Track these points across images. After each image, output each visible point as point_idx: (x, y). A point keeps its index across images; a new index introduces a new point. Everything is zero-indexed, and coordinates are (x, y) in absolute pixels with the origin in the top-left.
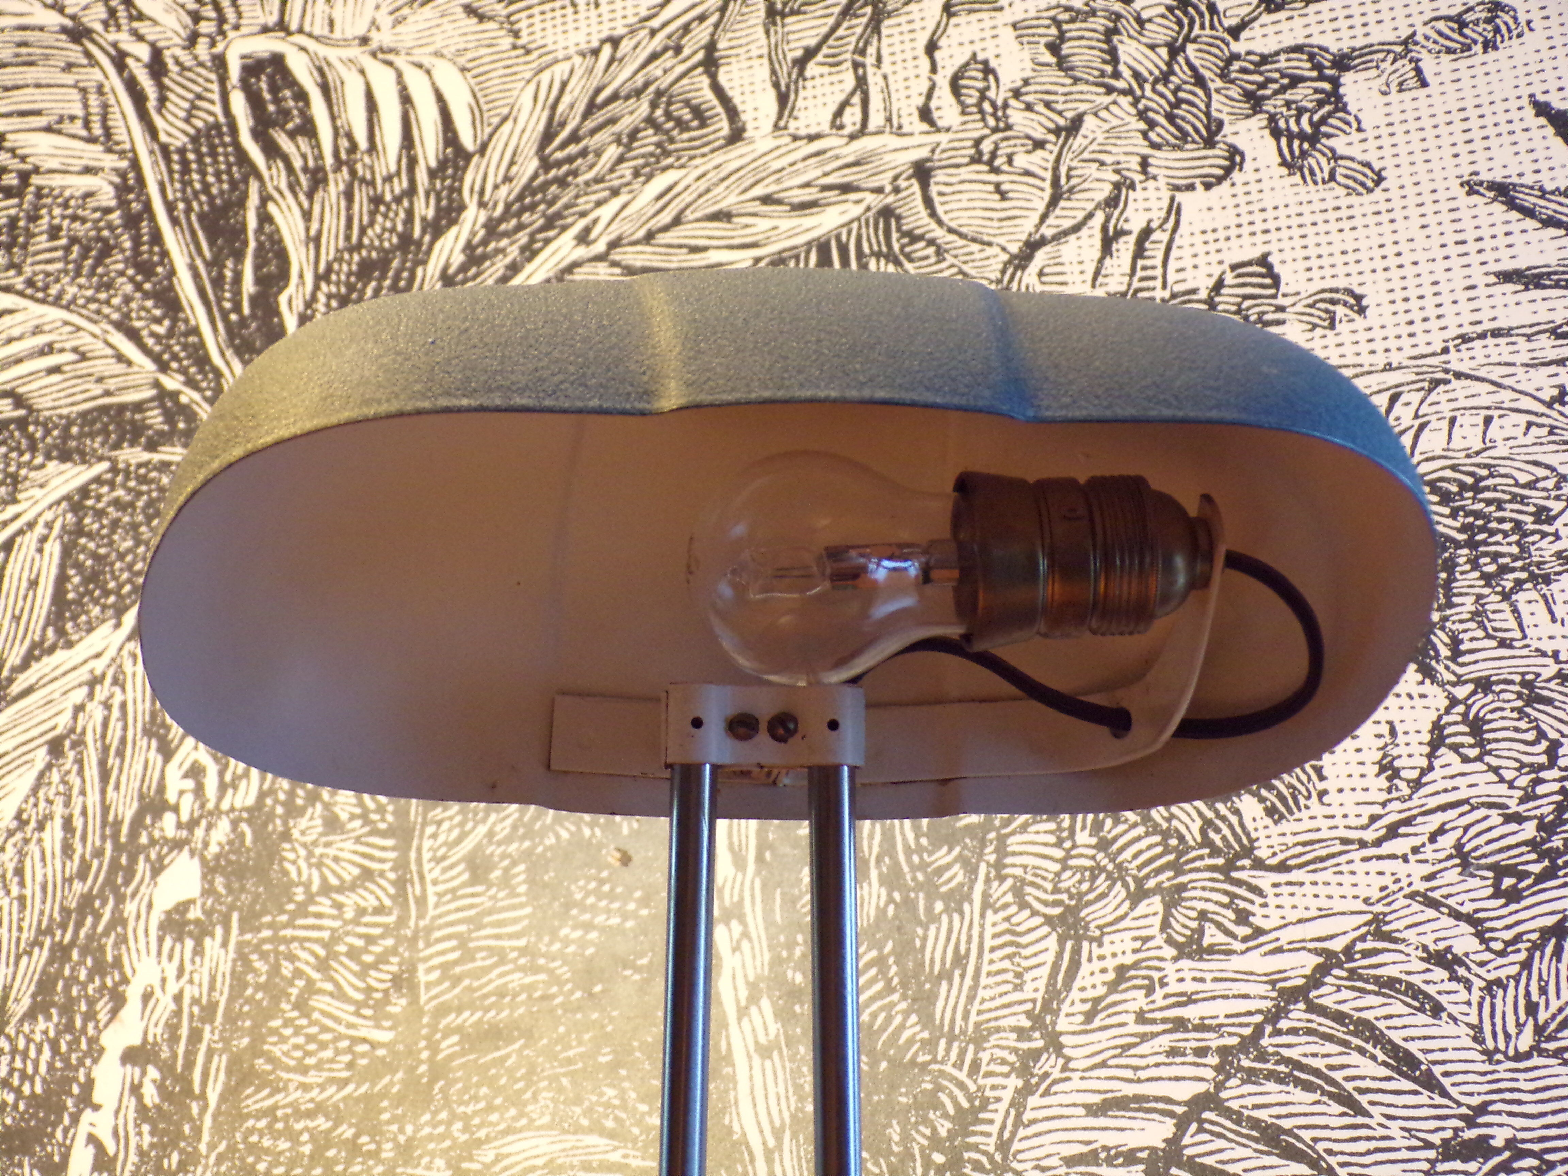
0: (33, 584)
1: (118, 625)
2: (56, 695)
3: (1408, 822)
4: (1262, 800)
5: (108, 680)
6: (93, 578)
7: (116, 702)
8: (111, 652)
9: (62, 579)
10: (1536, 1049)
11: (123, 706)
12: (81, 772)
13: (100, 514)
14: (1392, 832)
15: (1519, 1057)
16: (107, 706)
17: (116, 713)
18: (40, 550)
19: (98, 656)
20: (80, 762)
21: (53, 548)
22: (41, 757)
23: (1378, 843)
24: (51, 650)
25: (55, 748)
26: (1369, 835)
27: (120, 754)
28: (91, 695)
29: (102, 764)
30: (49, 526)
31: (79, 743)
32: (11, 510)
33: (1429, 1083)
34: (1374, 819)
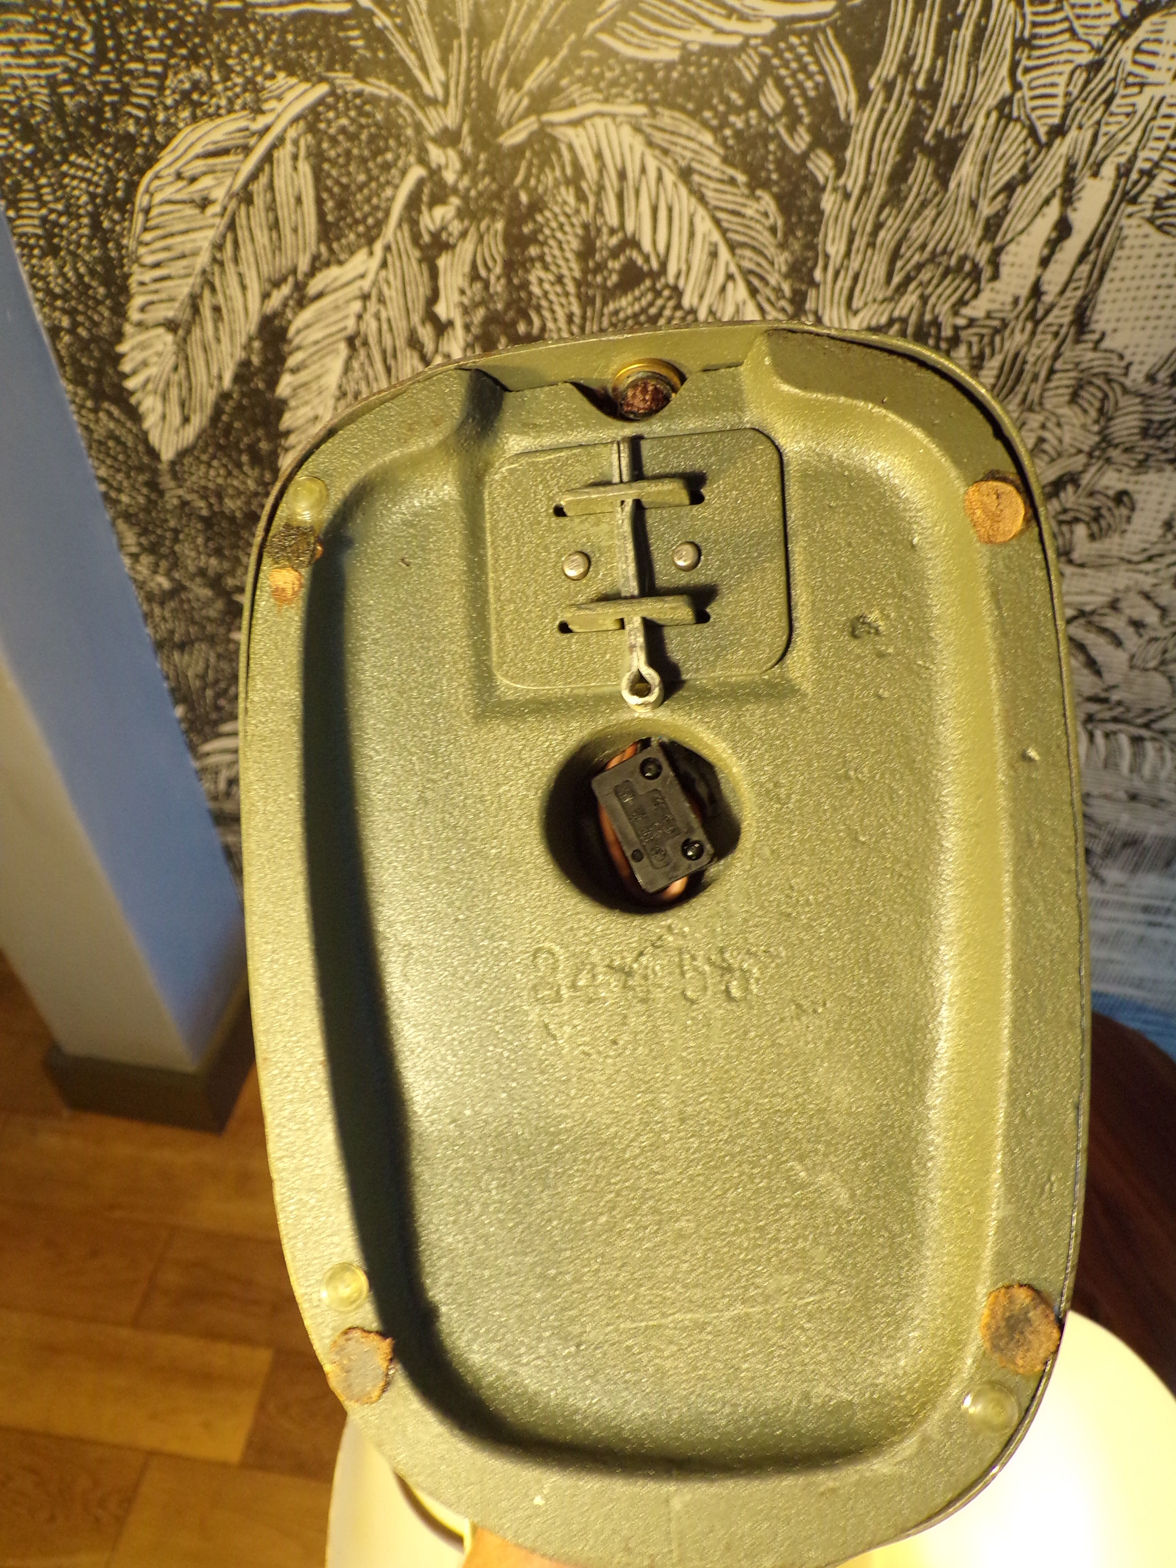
0: (299, 200)
1: (371, 253)
2: (341, 302)
3: (1161, 555)
4: (1089, 527)
5: (374, 298)
6: (342, 204)
7: (384, 315)
8: (370, 277)
9: (320, 202)
10: (1155, 669)
11: (389, 321)
12: (372, 365)
13: (334, 141)
14: (1150, 559)
15: (1146, 670)
16: (379, 319)
17: (385, 326)
18: (295, 168)
19: (362, 276)
20: (369, 356)
21: (305, 167)
22: (343, 349)
23: (1139, 563)
24: (327, 264)
25: (351, 341)
26: (1135, 558)
27: (395, 356)
28: (365, 308)
29: (385, 360)
30: (296, 143)
31: (365, 343)
32: (261, 122)
33: (1098, 673)
34: (1144, 550)
